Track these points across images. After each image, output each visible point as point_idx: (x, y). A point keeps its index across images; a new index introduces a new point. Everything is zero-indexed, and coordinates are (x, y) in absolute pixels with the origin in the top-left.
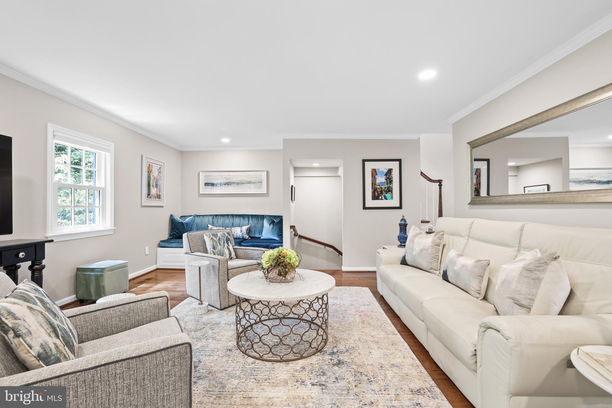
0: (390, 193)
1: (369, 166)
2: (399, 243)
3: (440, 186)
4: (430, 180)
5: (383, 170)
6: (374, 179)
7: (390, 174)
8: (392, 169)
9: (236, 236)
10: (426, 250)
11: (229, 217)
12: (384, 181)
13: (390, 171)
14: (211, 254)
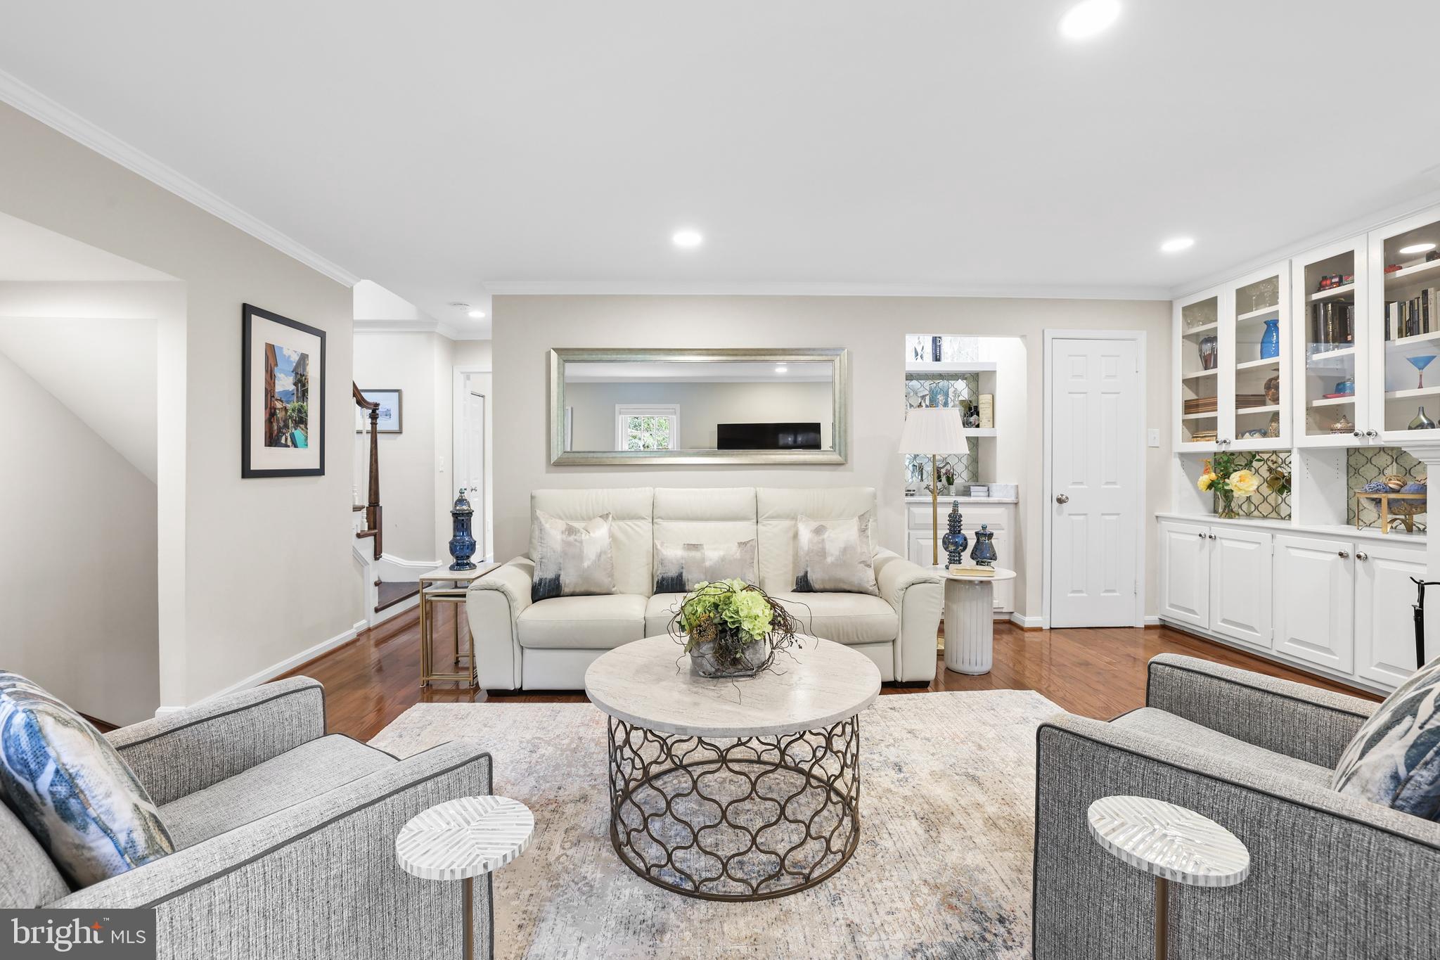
0: (302, 426)
1: (261, 333)
2: (453, 561)
3: (374, 419)
4: (361, 401)
5: (290, 354)
6: (271, 379)
7: (304, 369)
8: (307, 357)
12: (292, 388)
13: (304, 358)
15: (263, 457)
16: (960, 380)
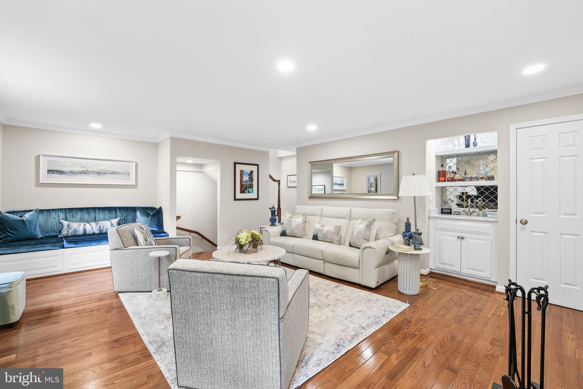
0: (252, 188)
1: (239, 168)
2: (271, 224)
3: (279, 184)
4: (274, 180)
5: (247, 171)
6: (242, 178)
7: (252, 174)
8: (253, 171)
9: (106, 230)
10: (299, 225)
11: (90, 211)
12: (248, 179)
13: (252, 172)
14: (144, 245)
15: (239, 195)
16: (492, 154)
